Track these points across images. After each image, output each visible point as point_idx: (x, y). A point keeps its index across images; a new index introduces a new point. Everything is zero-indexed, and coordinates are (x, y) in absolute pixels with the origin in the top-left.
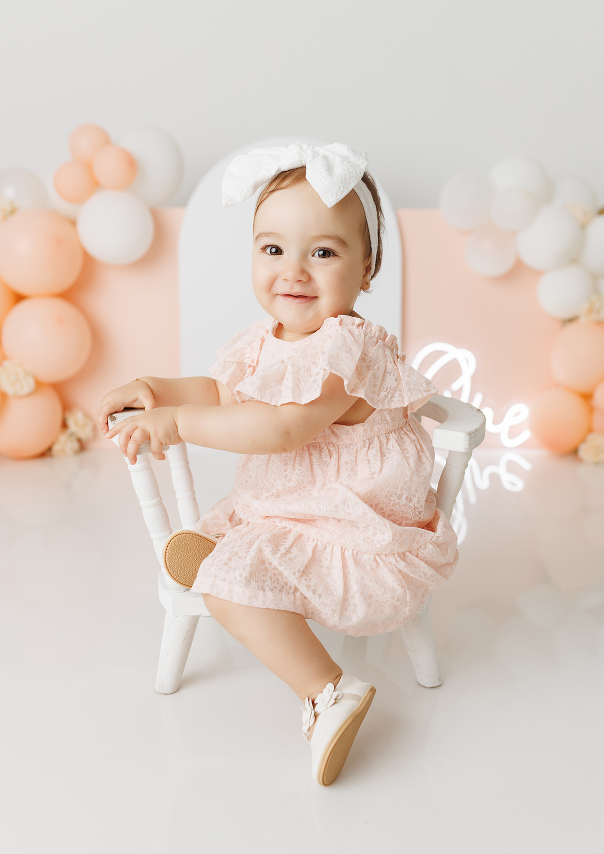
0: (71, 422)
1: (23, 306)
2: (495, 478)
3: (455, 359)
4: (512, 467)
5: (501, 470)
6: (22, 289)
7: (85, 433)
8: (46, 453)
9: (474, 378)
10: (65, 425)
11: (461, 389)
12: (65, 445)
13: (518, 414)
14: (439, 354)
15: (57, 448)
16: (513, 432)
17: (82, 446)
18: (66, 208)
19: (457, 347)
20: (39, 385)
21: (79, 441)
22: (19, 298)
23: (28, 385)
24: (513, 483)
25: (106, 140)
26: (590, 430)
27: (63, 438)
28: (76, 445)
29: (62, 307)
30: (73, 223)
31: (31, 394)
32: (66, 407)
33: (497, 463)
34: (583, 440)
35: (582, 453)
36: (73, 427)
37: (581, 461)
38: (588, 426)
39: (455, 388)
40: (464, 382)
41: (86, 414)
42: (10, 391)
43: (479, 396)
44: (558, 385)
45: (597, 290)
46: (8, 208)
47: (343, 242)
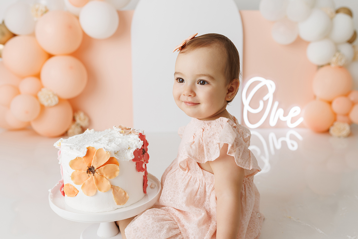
0: (77, 118)
1: (52, 60)
2: (284, 143)
3: (265, 85)
4: (292, 137)
5: (287, 139)
6: (52, 52)
7: (84, 124)
8: (65, 134)
9: (275, 95)
10: (74, 120)
11: (268, 99)
12: (74, 130)
13: (295, 111)
14: (258, 83)
15: (70, 131)
16: (293, 120)
17: (83, 129)
19: (267, 79)
20: (61, 101)
21: (81, 126)
22: (50, 56)
23: (55, 101)
24: (293, 146)
27: (73, 126)
28: (79, 129)
29: (72, 61)
30: (78, 18)
31: (56, 105)
32: (75, 110)
33: (285, 136)
34: (332, 125)
35: (332, 131)
36: (78, 121)
37: (331, 135)
38: (334, 118)
39: (265, 98)
40: (269, 96)
41: (86, 114)
42: (46, 104)
43: (276, 104)
44: (315, 97)
45: (338, 51)
46: (44, 9)
47: (212, 78)
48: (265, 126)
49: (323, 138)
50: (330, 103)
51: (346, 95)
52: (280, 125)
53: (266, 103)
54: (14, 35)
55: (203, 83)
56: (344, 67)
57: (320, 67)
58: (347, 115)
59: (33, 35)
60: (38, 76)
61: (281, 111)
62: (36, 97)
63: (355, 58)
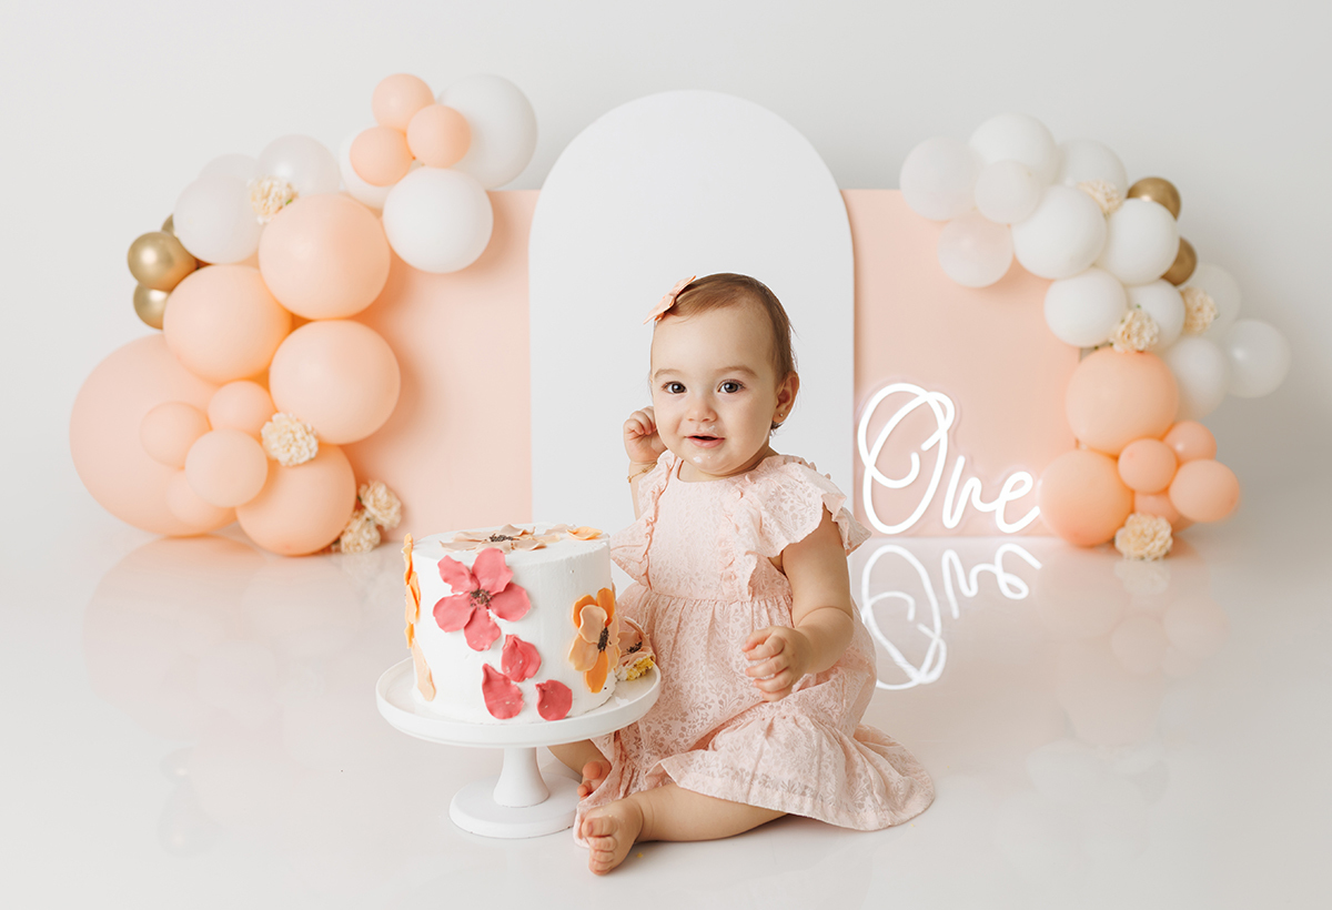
0: (368, 503)
1: (303, 333)
2: (987, 580)
3: (926, 405)
4: (1012, 564)
5: (997, 569)
6: (302, 310)
7: (388, 519)
8: (332, 548)
9: (953, 433)
10: (359, 506)
11: (934, 449)
12: (359, 535)
13: (1019, 485)
14: (904, 397)
15: (345, 540)
16: (1013, 511)
17: (384, 537)
18: (365, 191)
19: (928, 391)
20: (323, 446)
21: (379, 528)
22: (296, 322)
23: (309, 448)
24: (1013, 587)
25: (426, 97)
26: (1132, 511)
27: (356, 525)
28: (375, 535)
29: (359, 332)
30: (378, 213)
31: (311, 460)
32: (362, 480)
33: (992, 562)
34: (1122, 526)
35: (1118, 543)
36: (371, 510)
37: (1119, 554)
38: (1129, 504)
39: (926, 446)
40: (941, 435)
41: (390, 490)
42: (283, 457)
43: (961, 461)
44: (1077, 442)
45: (1131, 305)
46: (285, 193)
47: (749, 372)
48: (927, 528)
49: (1097, 562)
50: (1116, 458)
51: (1161, 436)
52: (973, 525)
53: (928, 459)
54: (199, 265)
55: (733, 387)
56: (1155, 354)
57: (1084, 352)
58: (1164, 492)
59: (253, 261)
60: (262, 379)
61: (974, 484)
62: (259, 438)
63: (1188, 327)
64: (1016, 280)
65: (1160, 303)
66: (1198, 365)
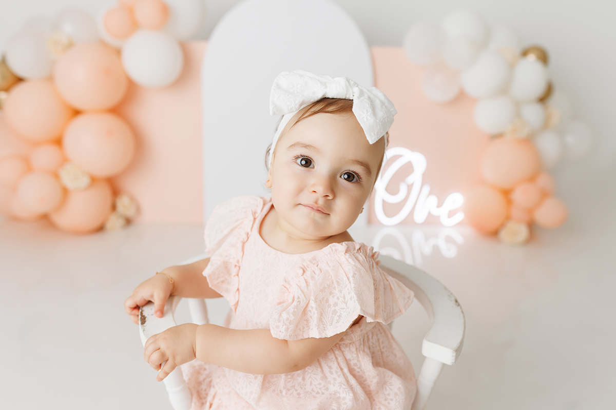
0: (119, 206)
1: (79, 121)
2: (436, 248)
3: (410, 162)
5: (441, 243)
6: (78, 104)
7: (130, 212)
8: (100, 229)
9: (425, 176)
10: (114, 207)
11: (414, 182)
12: (114, 222)
13: (455, 201)
14: (398, 157)
15: (109, 225)
16: (451, 214)
17: (128, 222)
19: (412, 150)
20: (94, 180)
21: (126, 218)
22: (76, 113)
23: (85, 181)
24: (449, 252)
27: (113, 217)
28: (123, 222)
29: (111, 122)
30: (118, 52)
31: (87, 188)
32: (115, 192)
33: (437, 237)
35: (502, 235)
36: (121, 209)
37: (501, 241)
39: (409, 180)
40: (416, 178)
41: (132, 199)
42: (70, 186)
43: (427, 189)
45: (519, 116)
46: (67, 42)
47: (368, 170)
48: (409, 221)
50: (507, 193)
52: (432, 221)
53: (410, 187)
54: (19, 80)
56: (529, 141)
57: (493, 136)
59: (50, 79)
60: (58, 142)
61: (433, 200)
62: (56, 176)
63: (546, 125)
64: (461, 98)
65: (533, 114)
66: (549, 145)
